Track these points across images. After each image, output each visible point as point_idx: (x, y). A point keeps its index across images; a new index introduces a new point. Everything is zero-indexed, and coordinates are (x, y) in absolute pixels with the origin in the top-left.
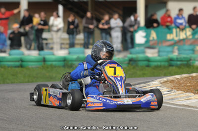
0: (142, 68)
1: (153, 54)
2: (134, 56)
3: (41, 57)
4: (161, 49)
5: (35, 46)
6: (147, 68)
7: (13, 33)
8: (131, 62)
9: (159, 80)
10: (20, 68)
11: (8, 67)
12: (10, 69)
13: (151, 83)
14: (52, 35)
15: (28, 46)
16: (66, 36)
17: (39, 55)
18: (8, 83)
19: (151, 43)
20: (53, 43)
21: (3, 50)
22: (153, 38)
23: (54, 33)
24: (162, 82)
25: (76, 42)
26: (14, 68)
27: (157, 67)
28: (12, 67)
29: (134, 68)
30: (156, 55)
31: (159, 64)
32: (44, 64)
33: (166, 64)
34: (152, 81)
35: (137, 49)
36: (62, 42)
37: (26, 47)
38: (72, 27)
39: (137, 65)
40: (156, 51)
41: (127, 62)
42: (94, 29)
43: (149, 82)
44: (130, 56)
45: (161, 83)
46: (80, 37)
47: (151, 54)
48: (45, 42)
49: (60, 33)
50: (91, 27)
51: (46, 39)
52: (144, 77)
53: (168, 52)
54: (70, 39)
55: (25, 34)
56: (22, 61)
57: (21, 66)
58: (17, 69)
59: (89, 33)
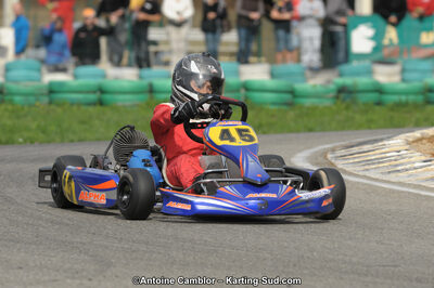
0: (367, 109)
1: (390, 75)
2: (347, 81)
3: (145, 83)
4: (408, 66)
5: (129, 58)
6: (377, 108)
7: (84, 29)
8: (342, 95)
9: (403, 136)
10: (98, 108)
11: (72, 104)
12: (75, 108)
13: (386, 142)
14: (168, 34)
15: (116, 58)
16: (199, 35)
17: (140, 77)
18: (72, 141)
19: (386, 52)
20: (170, 52)
21: (61, 66)
22: (391, 40)
23: (172, 30)
24: (411, 140)
25: (222, 49)
26: (84, 108)
27: (399, 106)
28: (79, 104)
29: (347, 108)
30: (397, 79)
31: (403, 98)
32: (152, 98)
33: (420, 98)
34: (389, 138)
35: (355, 64)
36: (191, 48)
37: (111, 59)
38: (212, 15)
39: (354, 102)
40: (396, 69)
41: (333, 94)
42: (259, 20)
43: (382, 140)
44: (340, 81)
45: (408, 143)
46: (231, 38)
47: (386, 76)
48: (152, 49)
49: (185, 30)
50: (255, 16)
51: (155, 43)
52: (370, 128)
53: (424, 72)
54: (207, 42)
55: (110, 32)
56: (102, 90)
57: (101, 103)
58: (91, 109)
59: (250, 30)
